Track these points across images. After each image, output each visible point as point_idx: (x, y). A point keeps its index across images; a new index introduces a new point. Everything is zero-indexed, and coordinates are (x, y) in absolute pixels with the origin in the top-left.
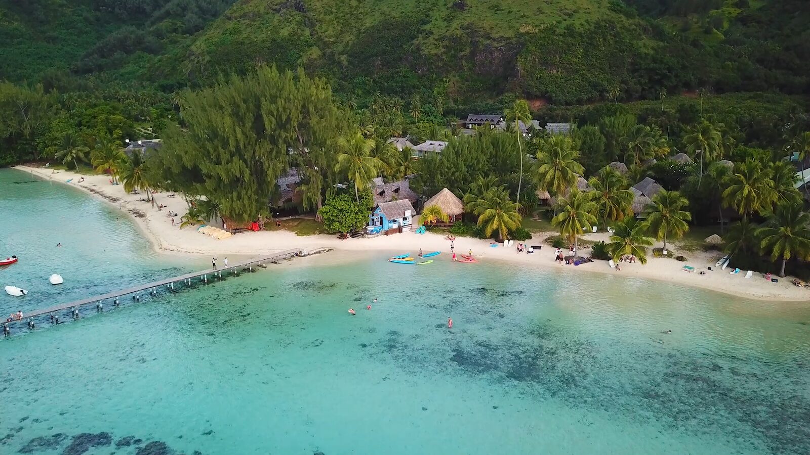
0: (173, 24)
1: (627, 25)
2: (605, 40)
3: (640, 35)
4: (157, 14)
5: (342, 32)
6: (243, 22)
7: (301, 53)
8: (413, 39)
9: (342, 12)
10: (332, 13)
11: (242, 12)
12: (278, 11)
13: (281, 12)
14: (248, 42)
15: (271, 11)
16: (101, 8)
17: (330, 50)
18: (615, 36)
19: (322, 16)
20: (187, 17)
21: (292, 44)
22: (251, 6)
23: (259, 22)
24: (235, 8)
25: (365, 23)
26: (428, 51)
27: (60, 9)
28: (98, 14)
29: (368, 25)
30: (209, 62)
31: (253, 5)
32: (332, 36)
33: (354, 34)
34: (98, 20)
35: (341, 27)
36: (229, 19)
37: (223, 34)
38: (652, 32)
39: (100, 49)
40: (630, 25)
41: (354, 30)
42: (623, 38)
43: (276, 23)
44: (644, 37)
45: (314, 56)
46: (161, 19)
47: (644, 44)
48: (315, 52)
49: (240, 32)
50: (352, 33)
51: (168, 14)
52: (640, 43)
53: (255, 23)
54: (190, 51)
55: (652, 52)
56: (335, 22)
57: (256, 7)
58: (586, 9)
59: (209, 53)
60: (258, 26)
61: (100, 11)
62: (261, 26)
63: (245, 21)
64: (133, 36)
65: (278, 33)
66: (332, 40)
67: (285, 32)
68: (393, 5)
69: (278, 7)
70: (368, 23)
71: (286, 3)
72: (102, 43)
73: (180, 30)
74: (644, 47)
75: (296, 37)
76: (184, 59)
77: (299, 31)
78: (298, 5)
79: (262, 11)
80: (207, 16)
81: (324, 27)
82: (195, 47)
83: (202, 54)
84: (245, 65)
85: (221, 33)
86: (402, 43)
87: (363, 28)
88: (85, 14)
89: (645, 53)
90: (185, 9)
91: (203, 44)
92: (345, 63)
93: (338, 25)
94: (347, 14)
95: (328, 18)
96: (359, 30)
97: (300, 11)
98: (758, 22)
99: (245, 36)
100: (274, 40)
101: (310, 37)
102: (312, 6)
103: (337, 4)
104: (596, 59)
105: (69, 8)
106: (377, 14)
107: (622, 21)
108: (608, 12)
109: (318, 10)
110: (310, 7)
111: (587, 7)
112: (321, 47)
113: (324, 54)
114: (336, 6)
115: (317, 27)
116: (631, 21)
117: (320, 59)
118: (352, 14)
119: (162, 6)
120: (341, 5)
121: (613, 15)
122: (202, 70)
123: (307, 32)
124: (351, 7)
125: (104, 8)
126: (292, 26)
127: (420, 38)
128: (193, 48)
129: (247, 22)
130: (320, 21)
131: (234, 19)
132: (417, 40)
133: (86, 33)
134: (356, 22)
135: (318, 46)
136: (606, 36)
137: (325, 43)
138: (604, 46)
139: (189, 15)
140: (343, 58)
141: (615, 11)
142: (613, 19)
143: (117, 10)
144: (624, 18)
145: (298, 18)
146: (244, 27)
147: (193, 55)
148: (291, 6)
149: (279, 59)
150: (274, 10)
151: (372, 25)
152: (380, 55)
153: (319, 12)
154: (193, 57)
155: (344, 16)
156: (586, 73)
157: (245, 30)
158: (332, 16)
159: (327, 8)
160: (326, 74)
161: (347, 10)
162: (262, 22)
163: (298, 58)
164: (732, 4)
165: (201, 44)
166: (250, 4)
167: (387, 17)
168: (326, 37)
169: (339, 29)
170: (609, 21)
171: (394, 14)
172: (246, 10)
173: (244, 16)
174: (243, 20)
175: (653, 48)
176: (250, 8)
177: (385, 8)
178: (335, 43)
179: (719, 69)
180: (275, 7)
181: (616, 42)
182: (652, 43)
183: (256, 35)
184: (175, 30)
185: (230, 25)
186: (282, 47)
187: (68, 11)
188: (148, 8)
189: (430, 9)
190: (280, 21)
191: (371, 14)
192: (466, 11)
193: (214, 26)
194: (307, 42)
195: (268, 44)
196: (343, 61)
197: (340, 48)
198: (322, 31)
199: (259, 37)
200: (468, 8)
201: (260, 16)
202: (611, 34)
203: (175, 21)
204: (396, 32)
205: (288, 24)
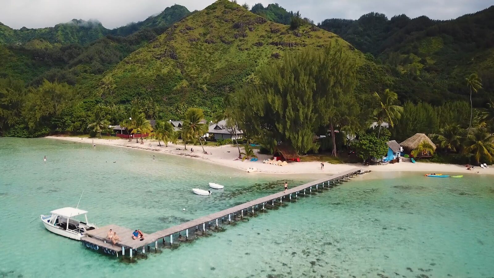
0: (84, 67)
1: (377, 68)
2: (366, 75)
3: (385, 73)
4: (71, 62)
5: (201, 71)
6: (136, 65)
7: (176, 84)
8: (248, 75)
9: (200, 60)
10: (194, 60)
11: (136, 59)
12: (159, 59)
13: (161, 59)
14: (141, 76)
15: (154, 58)
16: (36, 58)
17: (194, 82)
18: (371, 74)
19: (188, 61)
20: (93, 64)
21: (170, 78)
22: (141, 56)
23: (147, 65)
24: (131, 57)
25: (216, 66)
26: (259, 82)
27: (9, 58)
28: (34, 61)
29: (218, 67)
30: (116, 88)
31: (143, 55)
32: (195, 74)
33: (209, 72)
34: (33, 65)
35: (201, 69)
36: (128, 63)
37: (124, 72)
38: (391, 72)
39: (38, 81)
40: (379, 68)
41: (209, 70)
42: (376, 75)
43: (158, 66)
44: (387, 74)
45: (184, 85)
46: (76, 64)
47: (388, 79)
48: (185, 83)
49: (135, 71)
50: (208, 72)
51: (80, 62)
52: (386, 78)
53: (145, 65)
54: (102, 82)
55: (393, 83)
56: (196, 66)
57: (145, 56)
58: (353, 58)
59: (116, 83)
60: (147, 67)
61: (35, 59)
62: (149, 67)
63: (138, 65)
64: (59, 74)
65: (160, 71)
66: (195, 76)
67: (165, 71)
68: (233, 56)
69: (159, 56)
70: (218, 66)
71: (164, 54)
72: (39, 78)
73: (89, 71)
74: (388, 80)
75: (172, 74)
76: (98, 86)
77: (174, 71)
78: (172, 55)
79: (149, 58)
80: (105, 63)
81: (190, 68)
82: (105, 80)
83: (111, 83)
84: (140, 90)
85: (123, 71)
86: (242, 78)
87: (215, 69)
88: (25, 61)
89: (389, 84)
90: (91, 59)
91: (110, 78)
92: (205, 89)
93: (198, 67)
94: (204, 61)
95: (191, 63)
96: (213, 70)
97: (174, 59)
98: (436, 71)
99: (139, 73)
100: (158, 75)
101: (181, 74)
102: (181, 56)
103: (197, 55)
104: (363, 86)
105: (15, 57)
106: (223, 61)
107: (374, 66)
108: (365, 60)
109: (185, 59)
110: (180, 56)
111: (353, 57)
112: (188, 80)
113: (191, 84)
114: (196, 56)
115: (185, 68)
116: (379, 66)
117: (188, 87)
118: (207, 61)
119: (75, 57)
120: (199, 55)
121: (368, 62)
122: (111, 93)
123: (179, 71)
124: (206, 57)
125: (38, 57)
126: (169, 67)
127: (253, 75)
128: (104, 80)
129: (139, 65)
130: (187, 65)
131: (130, 63)
132: (251, 76)
133: (26, 72)
134: (210, 66)
135: (187, 80)
136: (367, 73)
137: (191, 78)
138: (366, 79)
139: (94, 62)
140: (204, 86)
141: (369, 60)
142: (369, 64)
143: (46, 59)
144: (374, 64)
145: (172, 63)
146: (138, 67)
147: (104, 84)
148: (168, 56)
149: (162, 87)
150: (156, 58)
151: (221, 67)
152: (228, 85)
153: (186, 59)
154: (104, 86)
155: (202, 62)
156: (358, 94)
157: (138, 69)
158: (194, 62)
159: (191, 57)
160: (194, 95)
161: (203, 58)
162: (150, 65)
163: (174, 86)
164: (418, 61)
165: (109, 78)
166: (141, 54)
167: (230, 63)
168: (192, 74)
169: (199, 69)
170: (367, 65)
171: (234, 61)
172: (139, 58)
173: (137, 61)
174: (137, 64)
175: (393, 81)
176: (141, 57)
177: (228, 58)
178: (197, 78)
179: (431, 93)
180: (157, 56)
181: (372, 77)
182: (393, 78)
183: (146, 72)
184: (86, 71)
185: (128, 67)
186: (164, 80)
187: (15, 59)
188: (66, 59)
189: (257, 58)
190: (161, 64)
191: (219, 61)
192: (280, 60)
193: (117, 67)
194: (179, 77)
195: (154, 78)
196: (204, 88)
197: (201, 80)
198: (189, 71)
199: (148, 73)
200: (281, 57)
201: (148, 61)
202: (369, 73)
203: (85, 66)
204: (237, 71)
205: (166, 66)
